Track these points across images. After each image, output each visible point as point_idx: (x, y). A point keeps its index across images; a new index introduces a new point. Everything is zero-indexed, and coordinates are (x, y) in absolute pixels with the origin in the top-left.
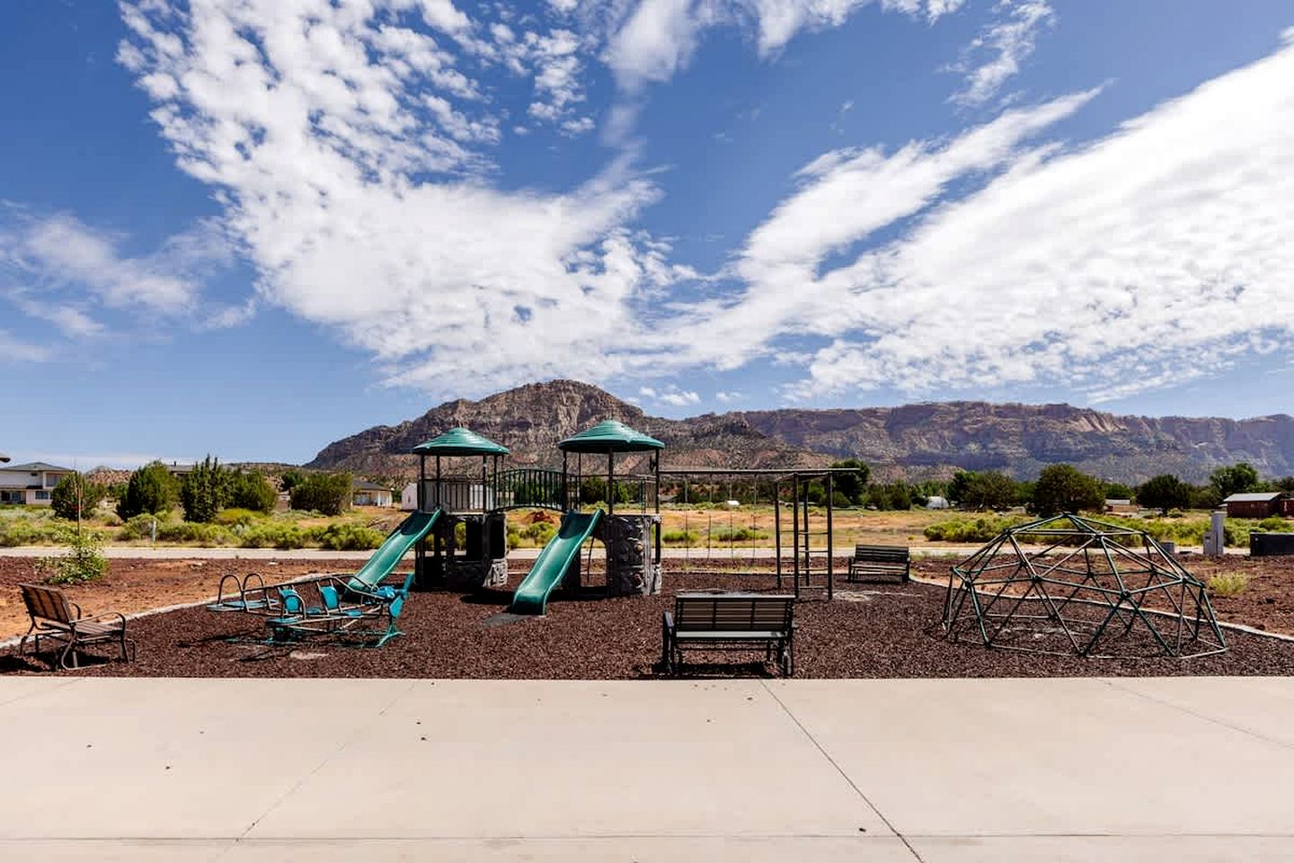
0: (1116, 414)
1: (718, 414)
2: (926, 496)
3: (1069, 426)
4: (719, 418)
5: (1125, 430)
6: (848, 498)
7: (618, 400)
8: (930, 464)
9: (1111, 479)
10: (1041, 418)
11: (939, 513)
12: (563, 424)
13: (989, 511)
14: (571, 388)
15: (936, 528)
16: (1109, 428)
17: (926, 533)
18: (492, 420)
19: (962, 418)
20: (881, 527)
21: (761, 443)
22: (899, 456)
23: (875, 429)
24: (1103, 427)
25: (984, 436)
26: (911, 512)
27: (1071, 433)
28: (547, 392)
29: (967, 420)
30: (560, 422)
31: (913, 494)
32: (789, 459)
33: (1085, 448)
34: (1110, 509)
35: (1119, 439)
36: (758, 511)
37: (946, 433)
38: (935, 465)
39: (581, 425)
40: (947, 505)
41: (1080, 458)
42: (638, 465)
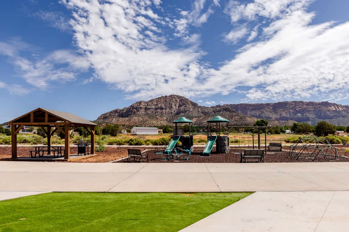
0: (343, 105)
1: (221, 105)
2: (285, 130)
3: (328, 108)
4: (221, 106)
5: (345, 109)
6: (262, 131)
7: (191, 101)
8: (286, 120)
9: (341, 124)
10: (320, 106)
11: (289, 135)
12: (174, 108)
13: (303, 134)
14: (176, 97)
15: (288, 139)
16: (341, 109)
17: (285, 141)
18: (152, 107)
19: (296, 106)
20: (273, 139)
21: (234, 114)
22: (276, 118)
23: (269, 110)
24: (339, 109)
25: (302, 111)
26: (280, 134)
27: (329, 111)
28: (168, 98)
29: (297, 107)
30: (173, 107)
31: (281, 129)
32: (243, 119)
33: (333, 115)
34: (338, 133)
35: (343, 112)
36: (235, 135)
37: (291, 111)
38: (287, 120)
39: (179, 108)
40: (291, 133)
41: (331, 118)
42: (197, 121)
